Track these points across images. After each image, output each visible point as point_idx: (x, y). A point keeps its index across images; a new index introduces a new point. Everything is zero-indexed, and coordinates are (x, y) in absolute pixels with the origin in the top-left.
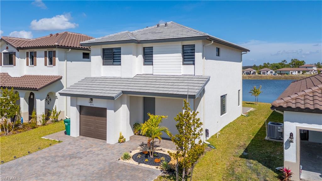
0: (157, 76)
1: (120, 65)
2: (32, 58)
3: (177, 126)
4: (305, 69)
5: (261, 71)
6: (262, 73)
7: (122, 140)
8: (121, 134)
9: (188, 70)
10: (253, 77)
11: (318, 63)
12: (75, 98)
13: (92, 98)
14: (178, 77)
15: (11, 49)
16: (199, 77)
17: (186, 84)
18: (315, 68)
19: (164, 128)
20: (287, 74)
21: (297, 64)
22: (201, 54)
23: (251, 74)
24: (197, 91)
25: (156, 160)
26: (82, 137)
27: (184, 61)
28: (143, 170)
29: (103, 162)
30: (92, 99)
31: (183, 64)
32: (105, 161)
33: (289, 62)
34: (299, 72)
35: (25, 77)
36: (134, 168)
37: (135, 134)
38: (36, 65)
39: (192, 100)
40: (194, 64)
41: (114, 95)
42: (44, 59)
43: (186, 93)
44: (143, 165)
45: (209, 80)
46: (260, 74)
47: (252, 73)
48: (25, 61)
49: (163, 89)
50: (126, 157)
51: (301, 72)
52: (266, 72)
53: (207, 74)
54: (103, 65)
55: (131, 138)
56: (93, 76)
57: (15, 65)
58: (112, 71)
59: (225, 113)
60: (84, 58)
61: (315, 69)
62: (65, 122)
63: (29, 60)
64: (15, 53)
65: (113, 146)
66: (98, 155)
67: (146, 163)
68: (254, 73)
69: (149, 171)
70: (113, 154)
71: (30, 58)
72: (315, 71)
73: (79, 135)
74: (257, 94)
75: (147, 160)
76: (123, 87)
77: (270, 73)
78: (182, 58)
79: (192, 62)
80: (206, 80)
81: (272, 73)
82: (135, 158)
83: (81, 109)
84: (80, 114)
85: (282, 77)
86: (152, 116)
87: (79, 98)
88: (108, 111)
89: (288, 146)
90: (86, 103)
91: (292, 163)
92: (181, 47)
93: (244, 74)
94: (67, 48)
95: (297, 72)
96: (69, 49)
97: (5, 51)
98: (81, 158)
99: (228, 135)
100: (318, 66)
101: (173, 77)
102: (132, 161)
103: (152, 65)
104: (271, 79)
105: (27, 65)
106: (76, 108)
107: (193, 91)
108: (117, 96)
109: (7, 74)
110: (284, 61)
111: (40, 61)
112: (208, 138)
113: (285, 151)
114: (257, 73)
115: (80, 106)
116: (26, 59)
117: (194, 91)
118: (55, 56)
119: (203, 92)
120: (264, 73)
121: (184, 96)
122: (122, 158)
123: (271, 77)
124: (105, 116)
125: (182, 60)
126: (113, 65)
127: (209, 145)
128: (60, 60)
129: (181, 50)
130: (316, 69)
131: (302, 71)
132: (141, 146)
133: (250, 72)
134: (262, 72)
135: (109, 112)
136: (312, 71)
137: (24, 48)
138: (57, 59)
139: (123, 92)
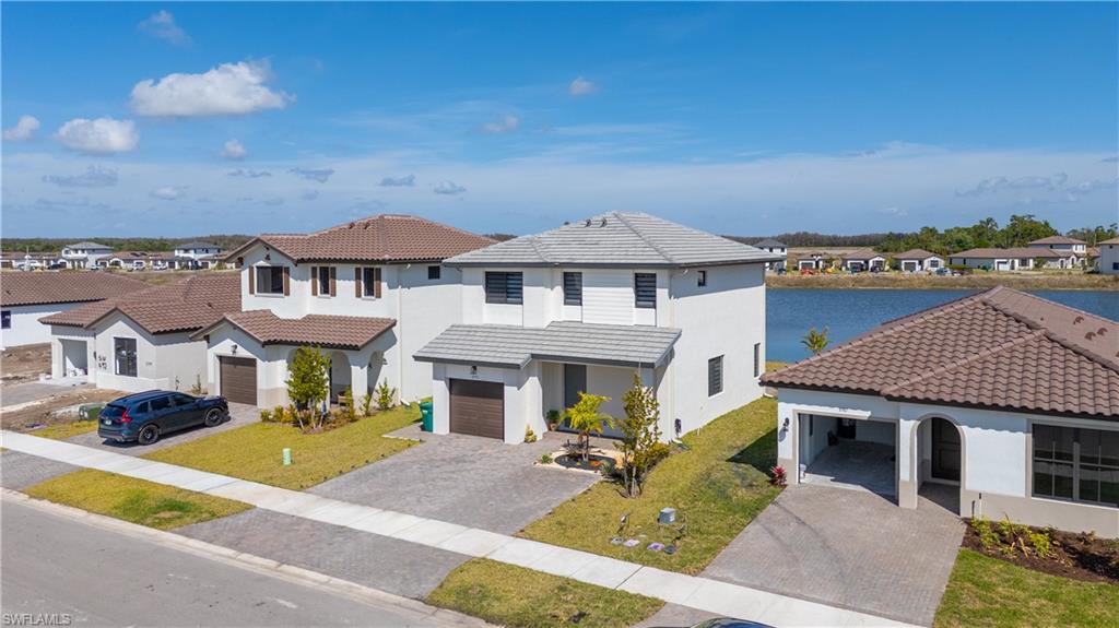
0: (591, 326)
1: (522, 303)
2: (325, 278)
3: (626, 409)
4: (1045, 252)
5: (899, 260)
6: (903, 267)
7: (530, 438)
8: (529, 428)
9: (644, 317)
10: (867, 281)
11: (1097, 230)
12: (442, 365)
13: (475, 365)
14: (628, 329)
15: (277, 261)
16: (664, 331)
17: (641, 344)
18: (1079, 247)
19: (605, 416)
20: (984, 268)
21: (1025, 233)
22: (666, 291)
23: (867, 269)
24: (658, 356)
25: (593, 463)
26: (453, 434)
27: (637, 300)
28: (574, 475)
29: (510, 467)
30: (475, 368)
31: (637, 306)
32: (514, 465)
33: (1003, 223)
34: (1024, 262)
35: (310, 319)
36: (561, 473)
37: (550, 429)
38: (334, 294)
39: (651, 370)
40: (655, 307)
41: (519, 362)
42: (353, 283)
43: (637, 360)
44: (574, 469)
45: (680, 335)
46: (896, 267)
47: (871, 264)
48: (308, 284)
49: (601, 351)
50: (546, 460)
51: (1031, 261)
52: (917, 262)
53: (676, 326)
54: (487, 302)
55: (545, 435)
56: (466, 323)
57: (288, 294)
58: (503, 315)
59: (718, 391)
60: (430, 277)
61: (1080, 250)
62: (422, 408)
63: (319, 282)
64: (287, 270)
65: (518, 447)
66: (498, 458)
67: (578, 467)
68: (879, 266)
69: (585, 476)
70: (522, 456)
71: (321, 279)
72: (1078, 258)
73: (448, 432)
74: (819, 346)
75: (578, 464)
76: (530, 347)
77: (928, 268)
78: (634, 295)
79: (651, 303)
80: (674, 336)
81: (937, 266)
82: (559, 460)
83: (453, 384)
84: (451, 393)
85: (961, 282)
86: (585, 397)
87: (449, 366)
88: (506, 388)
89: (783, 436)
90: (464, 374)
91: (785, 461)
92: (633, 276)
93: (847, 269)
94: (404, 262)
95: (1017, 261)
96: (407, 263)
97: (262, 263)
98: (473, 462)
99: (719, 431)
100: (1094, 238)
101: (619, 328)
102: (555, 466)
103: (581, 304)
104: (926, 287)
105: (314, 293)
106: (443, 382)
107: (651, 355)
108: (523, 363)
109: (270, 311)
110: (989, 220)
111: (345, 286)
112: (680, 435)
113: (779, 444)
114: (887, 268)
115: (451, 380)
116: (310, 281)
117: (653, 356)
118: (379, 279)
119: (669, 355)
120: (910, 267)
121: (635, 364)
122: (539, 461)
123: (925, 281)
124: (501, 396)
125: (634, 300)
126: (506, 302)
127: (680, 445)
128: (391, 287)
129: (632, 281)
130: (1084, 252)
131: (1034, 260)
132: (565, 446)
133: (867, 262)
134: (903, 262)
135: (508, 390)
136: (1068, 258)
137: (309, 261)
138: (384, 285)
139: (533, 356)
